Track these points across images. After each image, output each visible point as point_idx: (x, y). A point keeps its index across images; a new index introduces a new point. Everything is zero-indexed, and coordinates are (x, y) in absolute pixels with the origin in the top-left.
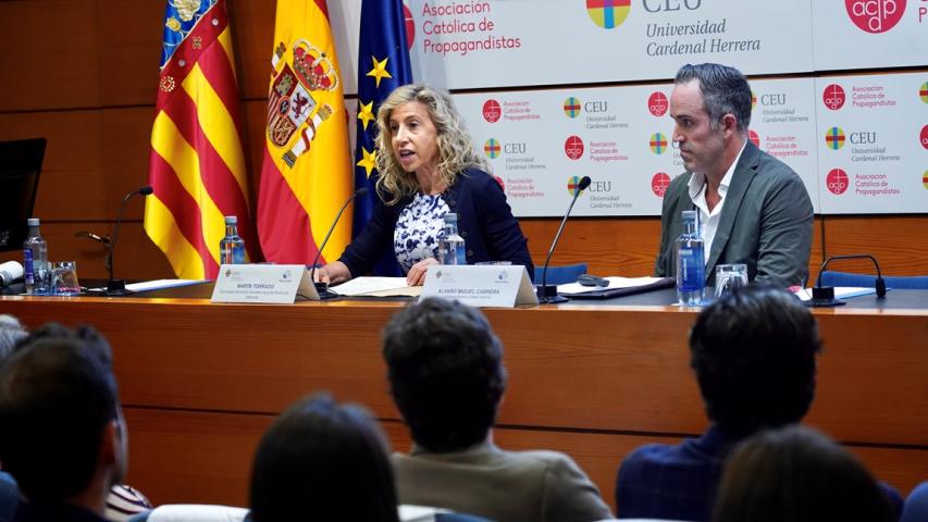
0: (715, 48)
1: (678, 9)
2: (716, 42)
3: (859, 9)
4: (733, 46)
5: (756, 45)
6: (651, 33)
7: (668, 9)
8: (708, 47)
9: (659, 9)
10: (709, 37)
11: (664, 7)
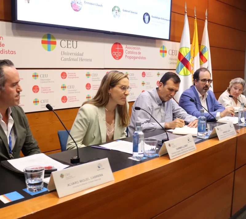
0: (80, 60)
1: (71, 48)
2: (81, 59)
3: (114, 54)
4: (85, 60)
5: (91, 60)
6: (62, 54)
7: (68, 47)
8: (79, 60)
9: (65, 47)
10: (79, 57)
11: (66, 47)
